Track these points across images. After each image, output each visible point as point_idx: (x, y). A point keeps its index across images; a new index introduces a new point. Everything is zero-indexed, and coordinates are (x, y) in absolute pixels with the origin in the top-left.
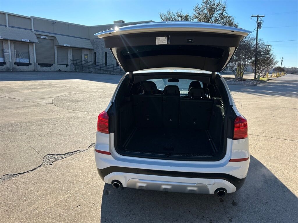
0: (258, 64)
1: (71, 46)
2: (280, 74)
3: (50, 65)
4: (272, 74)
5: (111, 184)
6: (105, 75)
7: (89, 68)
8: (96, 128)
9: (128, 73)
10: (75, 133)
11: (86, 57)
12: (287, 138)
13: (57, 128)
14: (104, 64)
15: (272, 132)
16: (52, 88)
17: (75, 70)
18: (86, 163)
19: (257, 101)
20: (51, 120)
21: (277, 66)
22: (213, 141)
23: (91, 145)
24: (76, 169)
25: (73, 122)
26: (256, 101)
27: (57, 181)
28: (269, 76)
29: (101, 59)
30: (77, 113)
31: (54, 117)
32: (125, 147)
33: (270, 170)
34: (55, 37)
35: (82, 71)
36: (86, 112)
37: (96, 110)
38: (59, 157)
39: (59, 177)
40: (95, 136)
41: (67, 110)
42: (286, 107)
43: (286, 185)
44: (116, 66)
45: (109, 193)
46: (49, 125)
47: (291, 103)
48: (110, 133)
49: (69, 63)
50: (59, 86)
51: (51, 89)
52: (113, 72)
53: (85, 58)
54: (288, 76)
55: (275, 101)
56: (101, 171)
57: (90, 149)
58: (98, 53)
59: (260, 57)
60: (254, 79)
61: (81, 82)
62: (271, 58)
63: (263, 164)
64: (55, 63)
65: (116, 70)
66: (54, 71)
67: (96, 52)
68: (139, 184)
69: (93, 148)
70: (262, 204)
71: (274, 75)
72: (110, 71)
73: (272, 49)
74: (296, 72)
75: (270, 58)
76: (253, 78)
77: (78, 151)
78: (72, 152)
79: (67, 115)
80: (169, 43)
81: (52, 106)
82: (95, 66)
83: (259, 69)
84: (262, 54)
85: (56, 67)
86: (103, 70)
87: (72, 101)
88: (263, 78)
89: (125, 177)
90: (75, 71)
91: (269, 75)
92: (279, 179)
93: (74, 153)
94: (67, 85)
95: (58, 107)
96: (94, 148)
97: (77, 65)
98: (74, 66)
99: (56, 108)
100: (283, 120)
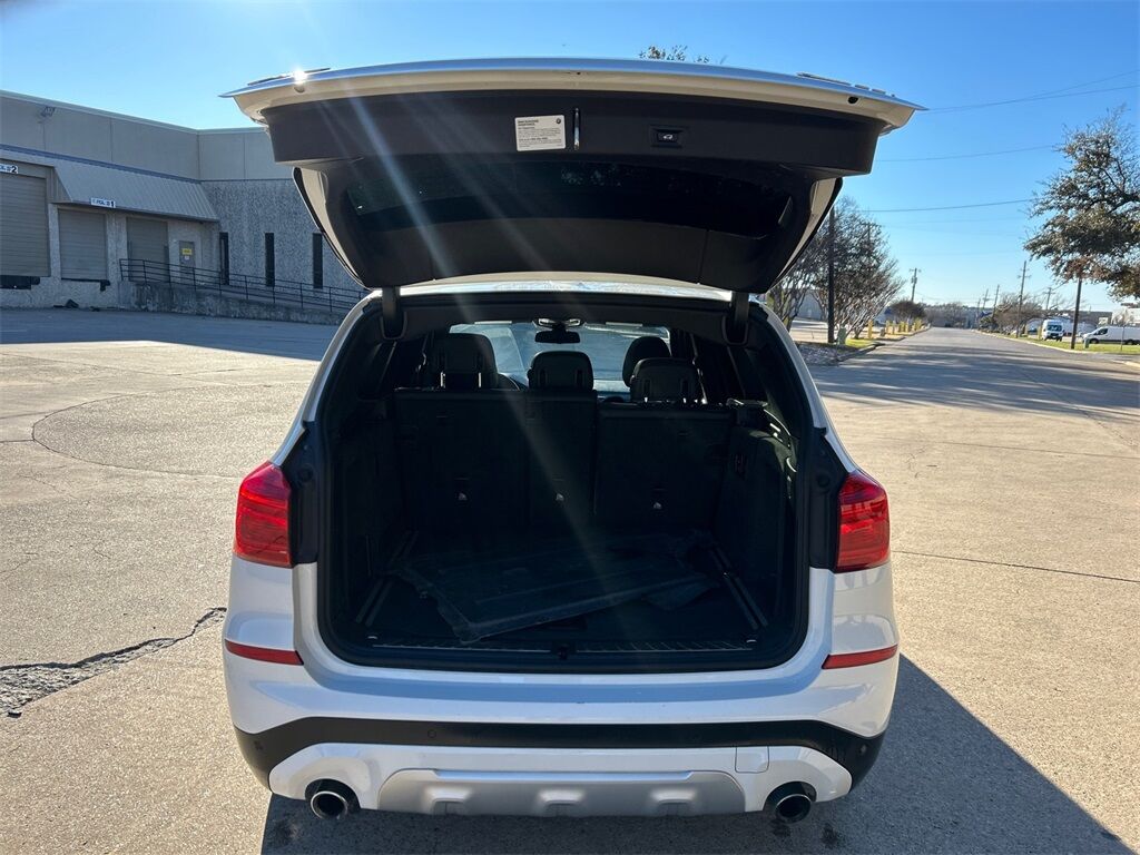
0: (838, 290)
1: (123, 205)
2: (910, 328)
3: (27, 283)
4: (884, 326)
5: (304, 798)
6: (265, 323)
7: (199, 297)
8: (227, 541)
9: (377, 293)
10: (132, 567)
11: (187, 252)
12: (976, 555)
13: (52, 547)
14: (263, 281)
15: (920, 534)
16: (34, 376)
17: (140, 306)
18: (186, 698)
19: (851, 420)
20: (26, 510)
21: (900, 297)
22: (737, 580)
23: (206, 617)
24: (137, 732)
25: (128, 515)
26: (847, 420)
27: (40, 795)
28: (876, 333)
29: (247, 262)
30: (143, 478)
31: (39, 498)
32: (369, 622)
33: (940, 683)
34: (52, 168)
35: (168, 308)
36: (187, 473)
37: (226, 464)
38: (56, 677)
39: (54, 776)
40: (225, 573)
41: (98, 467)
42: (949, 438)
43: (1012, 745)
44: (311, 288)
45: (294, 836)
46: (11, 533)
47: (965, 426)
48: (295, 561)
49: (113, 277)
50: (64, 366)
51: (31, 379)
52: (302, 311)
53: (181, 254)
54: (935, 334)
55: (910, 420)
56: (256, 743)
57: (202, 632)
58: (235, 239)
59: (844, 263)
60: (826, 341)
61: (164, 350)
62: (882, 268)
63: (911, 659)
64: (49, 276)
65: (313, 307)
66: (46, 309)
67: (227, 234)
68: (438, 794)
69: (216, 631)
70: (938, 832)
71: (892, 331)
72: (288, 309)
73: (883, 236)
74: (958, 320)
75: (876, 267)
76: (824, 339)
77: (146, 644)
78: (117, 653)
79: (100, 486)
80: (577, 142)
81: (32, 450)
82: (223, 287)
83: (842, 306)
84: (851, 254)
85: (52, 289)
86: (260, 304)
87: (125, 429)
88: (857, 338)
89: (372, 766)
90: (140, 308)
91: (874, 329)
92: (981, 719)
93: (127, 654)
94: (99, 363)
95: (57, 455)
96: (220, 629)
97: (146, 284)
98: (133, 288)
99: (48, 460)
100: (950, 489)
